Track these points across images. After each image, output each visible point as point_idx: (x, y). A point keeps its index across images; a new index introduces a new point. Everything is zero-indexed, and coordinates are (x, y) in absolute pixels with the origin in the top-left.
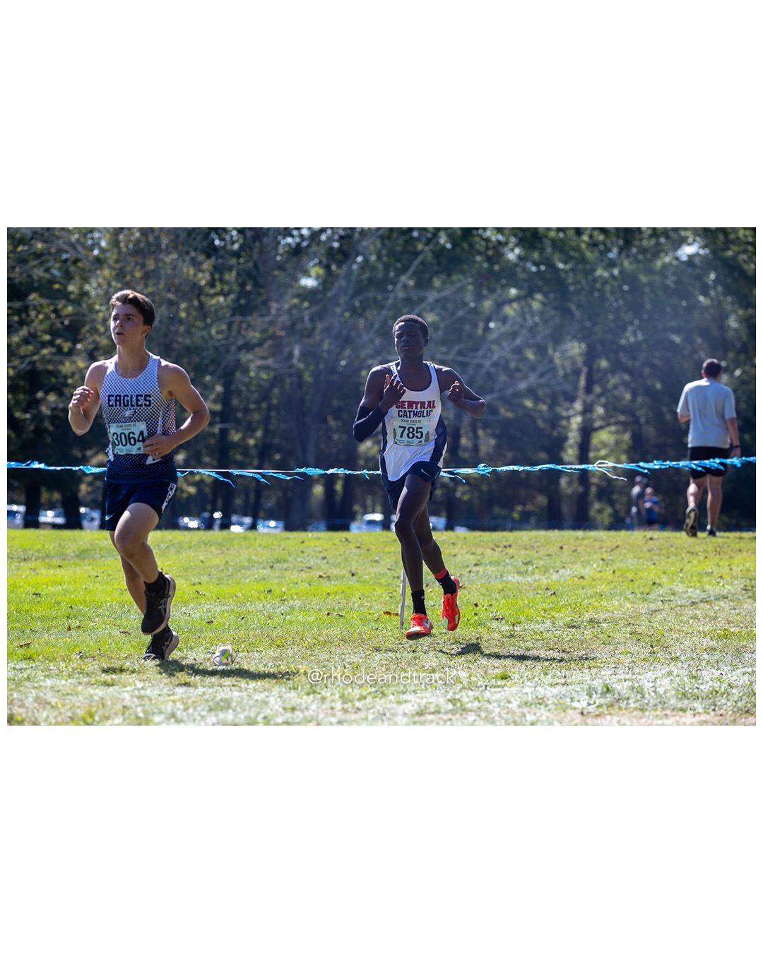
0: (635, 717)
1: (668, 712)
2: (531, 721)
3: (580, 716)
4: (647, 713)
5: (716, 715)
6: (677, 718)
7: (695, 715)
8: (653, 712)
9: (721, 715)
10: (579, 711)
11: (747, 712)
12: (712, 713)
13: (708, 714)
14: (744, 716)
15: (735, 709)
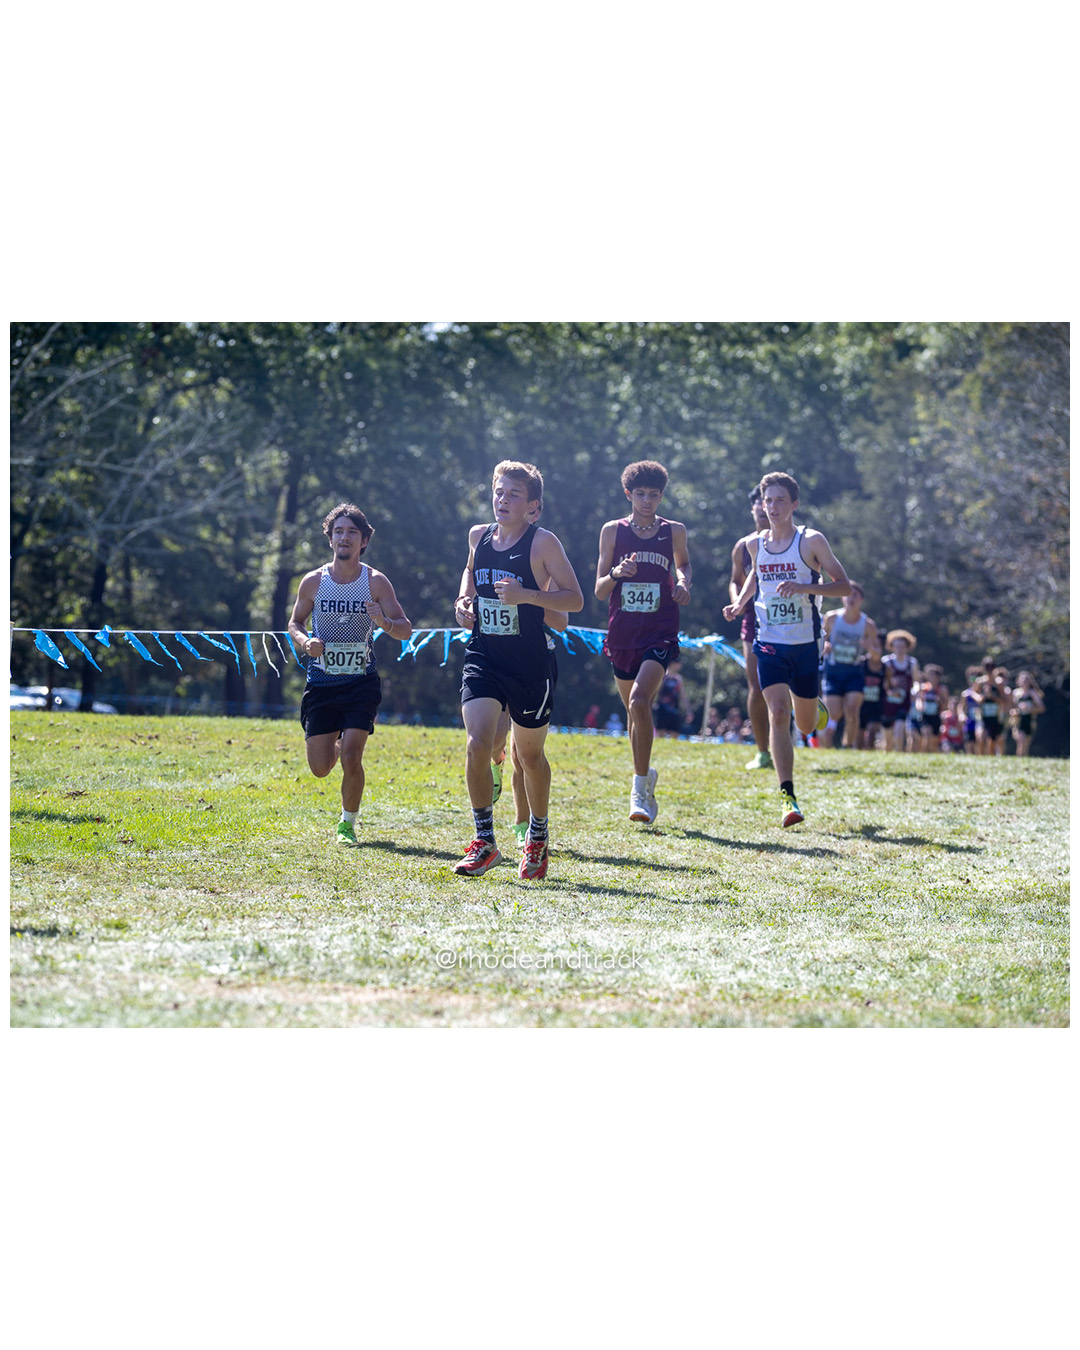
0: (292, 990)
1: (340, 985)
2: (146, 992)
3: (215, 986)
4: (310, 986)
5: (406, 991)
6: (351, 994)
7: (376, 990)
8: (319, 985)
9: (414, 992)
10: (215, 979)
11: (450, 988)
12: (401, 988)
13: (396, 988)
14: (444, 994)
15: (435, 984)
